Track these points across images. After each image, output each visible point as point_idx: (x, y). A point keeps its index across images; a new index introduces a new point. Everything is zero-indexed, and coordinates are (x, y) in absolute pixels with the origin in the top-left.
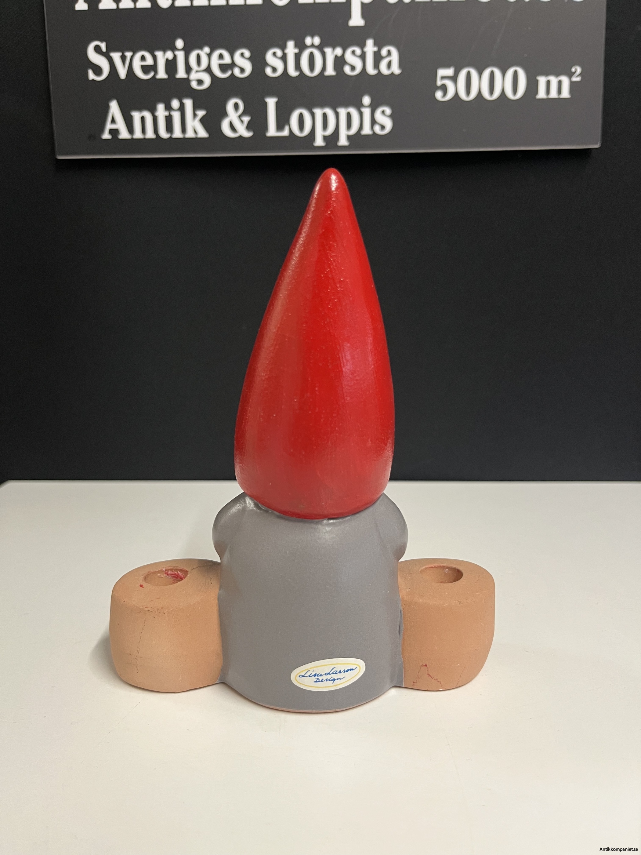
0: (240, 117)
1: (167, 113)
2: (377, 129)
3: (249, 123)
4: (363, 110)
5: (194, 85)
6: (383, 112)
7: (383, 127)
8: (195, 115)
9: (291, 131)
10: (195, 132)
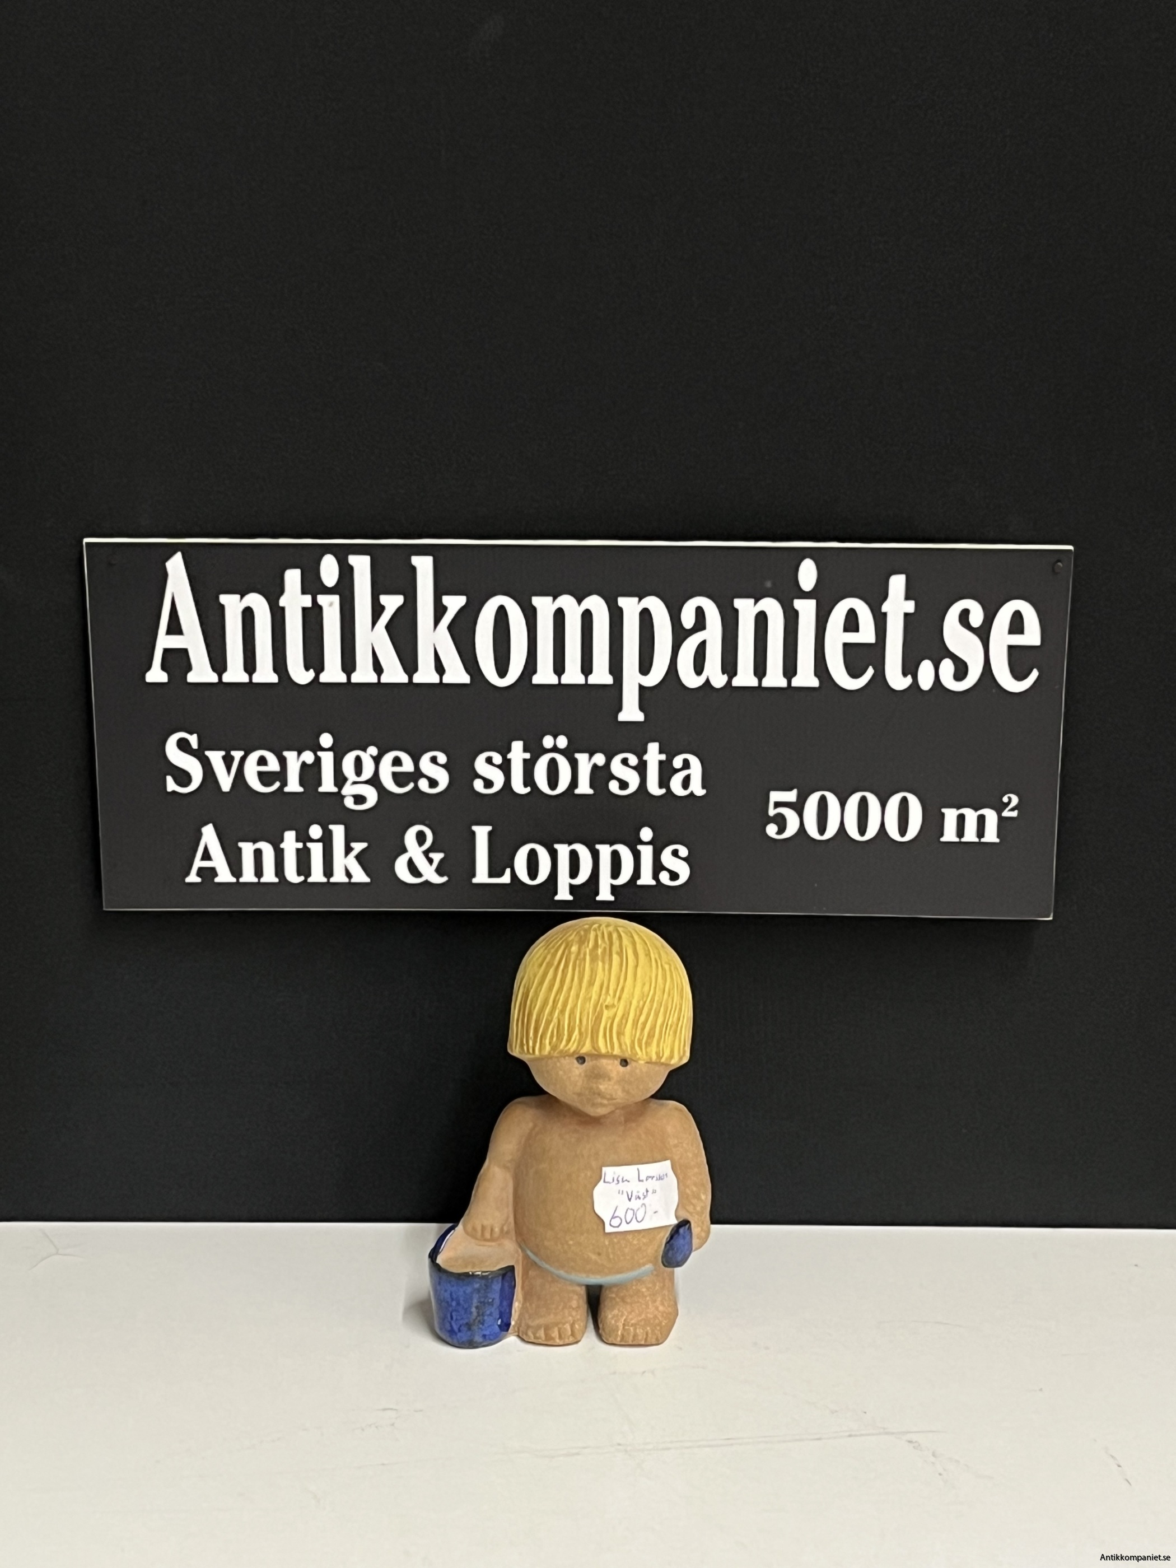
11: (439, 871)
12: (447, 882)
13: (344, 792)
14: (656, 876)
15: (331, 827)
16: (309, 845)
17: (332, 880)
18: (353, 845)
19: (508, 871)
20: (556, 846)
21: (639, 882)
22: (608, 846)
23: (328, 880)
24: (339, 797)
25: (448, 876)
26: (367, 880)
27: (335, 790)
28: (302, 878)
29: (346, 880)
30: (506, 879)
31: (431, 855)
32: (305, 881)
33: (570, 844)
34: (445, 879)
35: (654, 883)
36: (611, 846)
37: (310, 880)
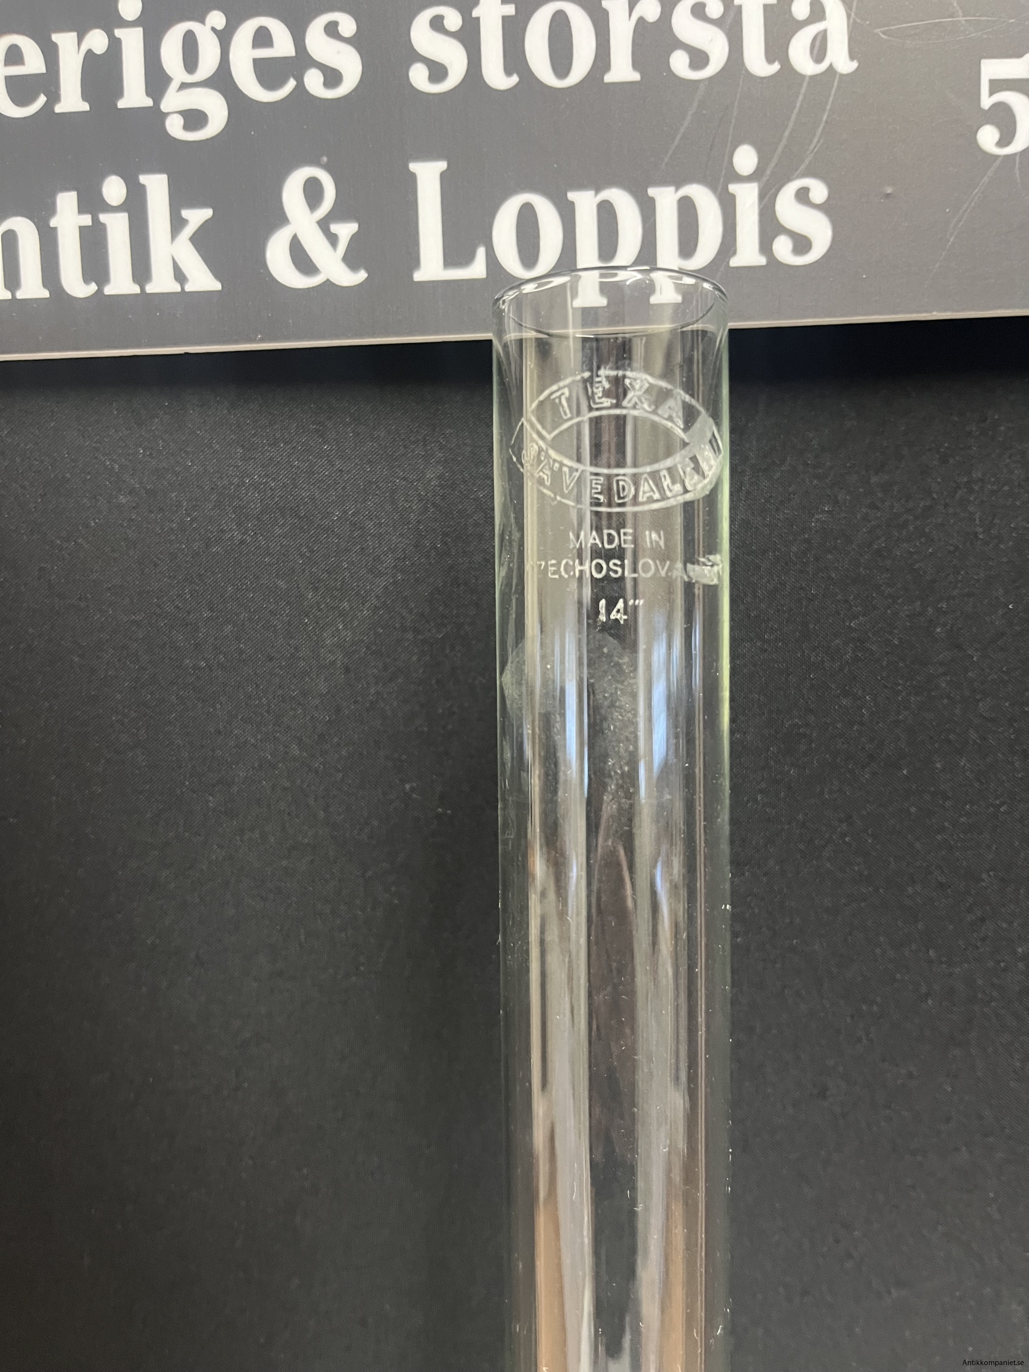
0: (324, 224)
1: (86, 220)
2: (783, 248)
3: (354, 239)
4: (733, 188)
5: (175, 127)
6: (803, 196)
7: (802, 244)
8: (177, 224)
9: (492, 261)
10: (180, 276)
11: (351, 260)
12: (367, 279)
13: (165, 107)
14: (766, 246)
15: (143, 179)
16: (103, 218)
17: (150, 289)
18: (185, 213)
19: (481, 252)
20: (572, 196)
21: (734, 262)
22: (672, 189)
23: (142, 289)
24: (156, 116)
25: (367, 270)
26: (217, 286)
27: (149, 102)
28: (93, 287)
29: (177, 288)
30: (477, 269)
31: (334, 228)
32: (100, 291)
33: (598, 190)
34: (362, 275)
35: (762, 261)
36: (677, 189)
37: (108, 290)
